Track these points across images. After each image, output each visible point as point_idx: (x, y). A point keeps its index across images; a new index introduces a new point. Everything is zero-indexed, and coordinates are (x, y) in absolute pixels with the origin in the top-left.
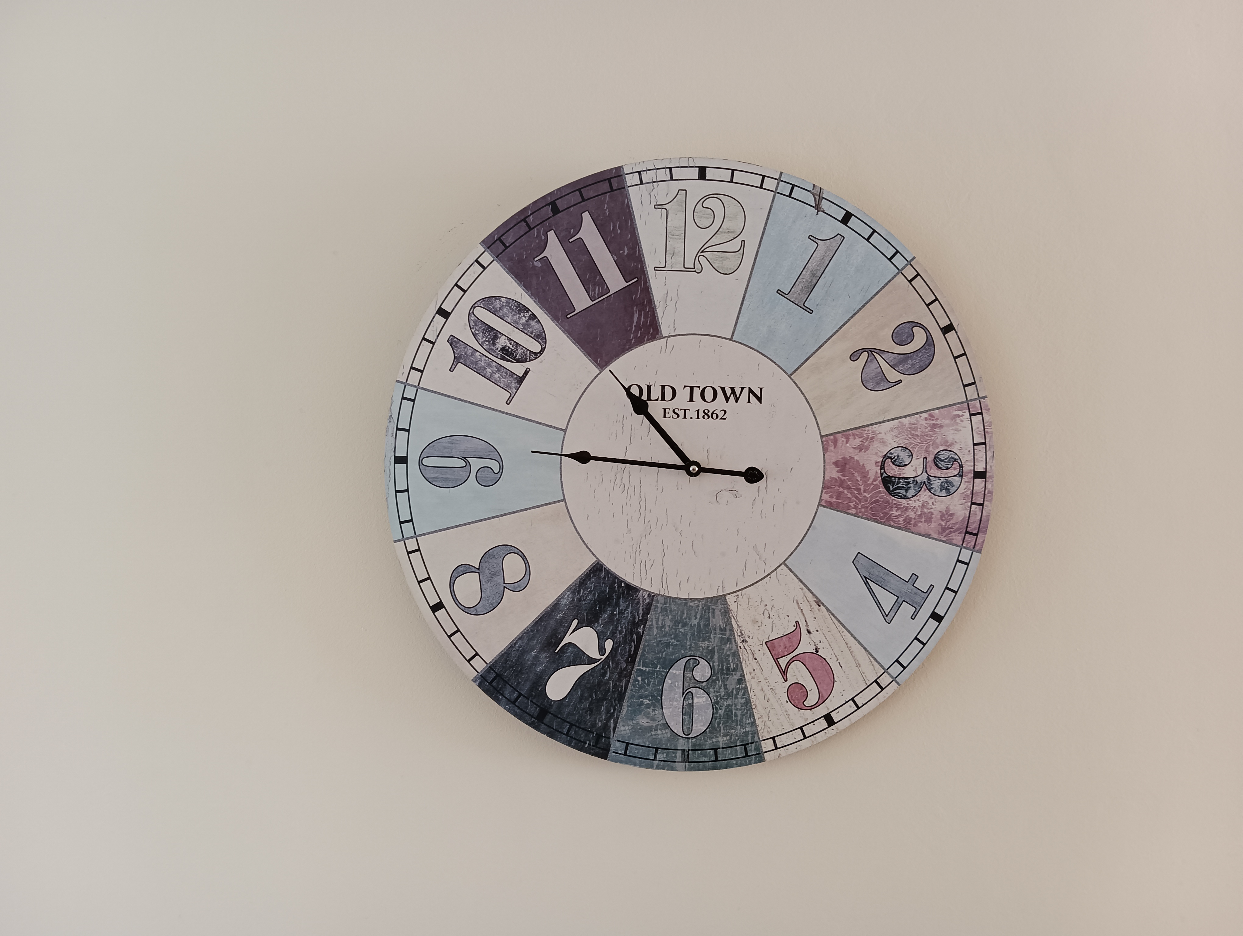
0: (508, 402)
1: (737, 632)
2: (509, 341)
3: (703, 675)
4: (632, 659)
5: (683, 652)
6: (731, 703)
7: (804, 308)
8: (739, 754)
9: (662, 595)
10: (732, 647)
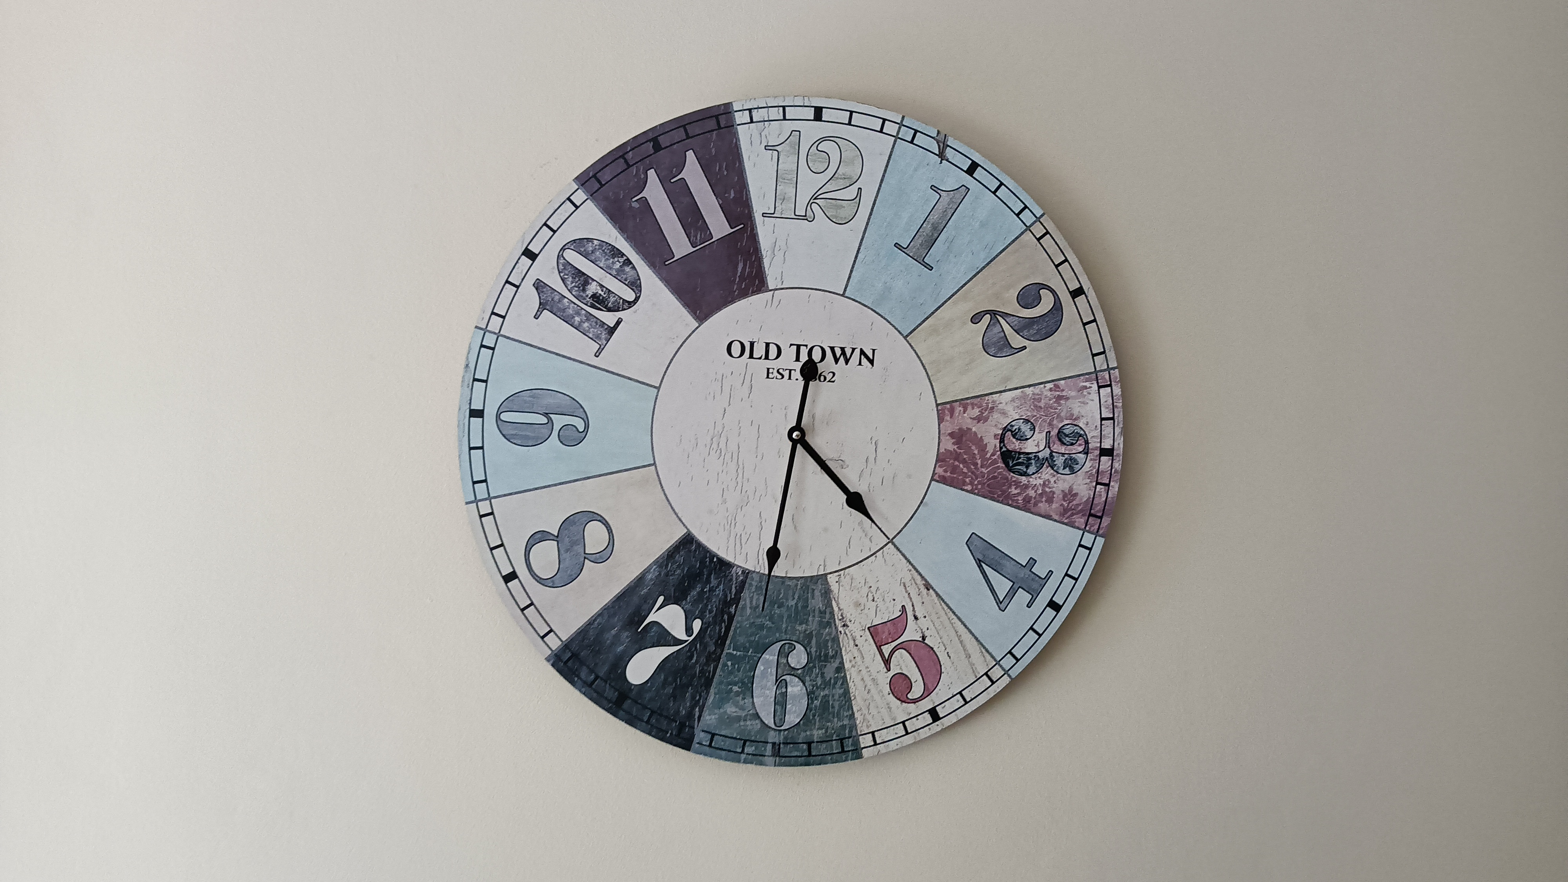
0: (597, 354)
1: (838, 615)
2: (601, 288)
3: (798, 662)
4: (721, 641)
5: (777, 635)
6: (828, 693)
7: (924, 263)
8: (834, 749)
9: (757, 572)
10: (831, 632)
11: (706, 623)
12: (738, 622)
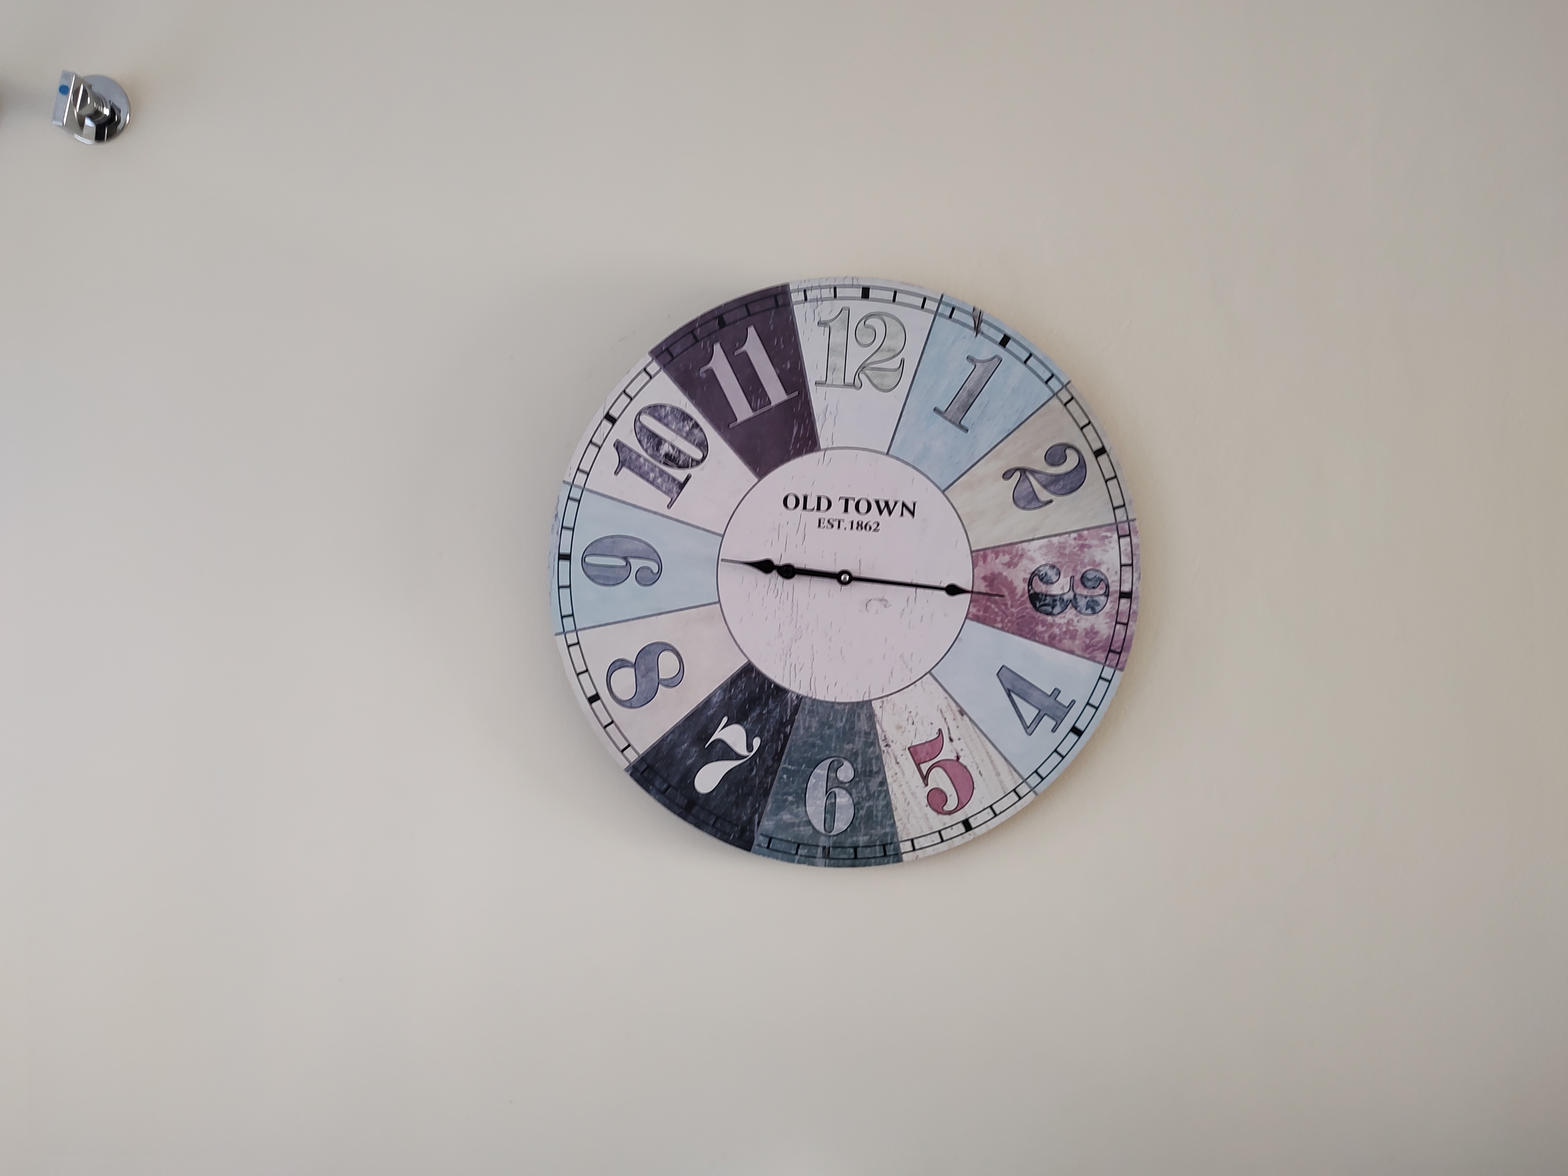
0: (670, 506)
1: (881, 736)
2: (672, 448)
3: (846, 776)
4: (778, 757)
5: (827, 753)
6: (872, 804)
7: (960, 426)
8: (878, 853)
9: (810, 698)
10: (876, 751)
11: (764, 741)
12: (792, 741)
